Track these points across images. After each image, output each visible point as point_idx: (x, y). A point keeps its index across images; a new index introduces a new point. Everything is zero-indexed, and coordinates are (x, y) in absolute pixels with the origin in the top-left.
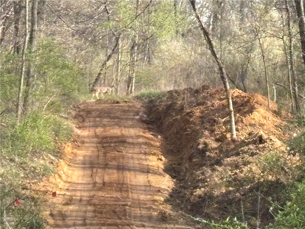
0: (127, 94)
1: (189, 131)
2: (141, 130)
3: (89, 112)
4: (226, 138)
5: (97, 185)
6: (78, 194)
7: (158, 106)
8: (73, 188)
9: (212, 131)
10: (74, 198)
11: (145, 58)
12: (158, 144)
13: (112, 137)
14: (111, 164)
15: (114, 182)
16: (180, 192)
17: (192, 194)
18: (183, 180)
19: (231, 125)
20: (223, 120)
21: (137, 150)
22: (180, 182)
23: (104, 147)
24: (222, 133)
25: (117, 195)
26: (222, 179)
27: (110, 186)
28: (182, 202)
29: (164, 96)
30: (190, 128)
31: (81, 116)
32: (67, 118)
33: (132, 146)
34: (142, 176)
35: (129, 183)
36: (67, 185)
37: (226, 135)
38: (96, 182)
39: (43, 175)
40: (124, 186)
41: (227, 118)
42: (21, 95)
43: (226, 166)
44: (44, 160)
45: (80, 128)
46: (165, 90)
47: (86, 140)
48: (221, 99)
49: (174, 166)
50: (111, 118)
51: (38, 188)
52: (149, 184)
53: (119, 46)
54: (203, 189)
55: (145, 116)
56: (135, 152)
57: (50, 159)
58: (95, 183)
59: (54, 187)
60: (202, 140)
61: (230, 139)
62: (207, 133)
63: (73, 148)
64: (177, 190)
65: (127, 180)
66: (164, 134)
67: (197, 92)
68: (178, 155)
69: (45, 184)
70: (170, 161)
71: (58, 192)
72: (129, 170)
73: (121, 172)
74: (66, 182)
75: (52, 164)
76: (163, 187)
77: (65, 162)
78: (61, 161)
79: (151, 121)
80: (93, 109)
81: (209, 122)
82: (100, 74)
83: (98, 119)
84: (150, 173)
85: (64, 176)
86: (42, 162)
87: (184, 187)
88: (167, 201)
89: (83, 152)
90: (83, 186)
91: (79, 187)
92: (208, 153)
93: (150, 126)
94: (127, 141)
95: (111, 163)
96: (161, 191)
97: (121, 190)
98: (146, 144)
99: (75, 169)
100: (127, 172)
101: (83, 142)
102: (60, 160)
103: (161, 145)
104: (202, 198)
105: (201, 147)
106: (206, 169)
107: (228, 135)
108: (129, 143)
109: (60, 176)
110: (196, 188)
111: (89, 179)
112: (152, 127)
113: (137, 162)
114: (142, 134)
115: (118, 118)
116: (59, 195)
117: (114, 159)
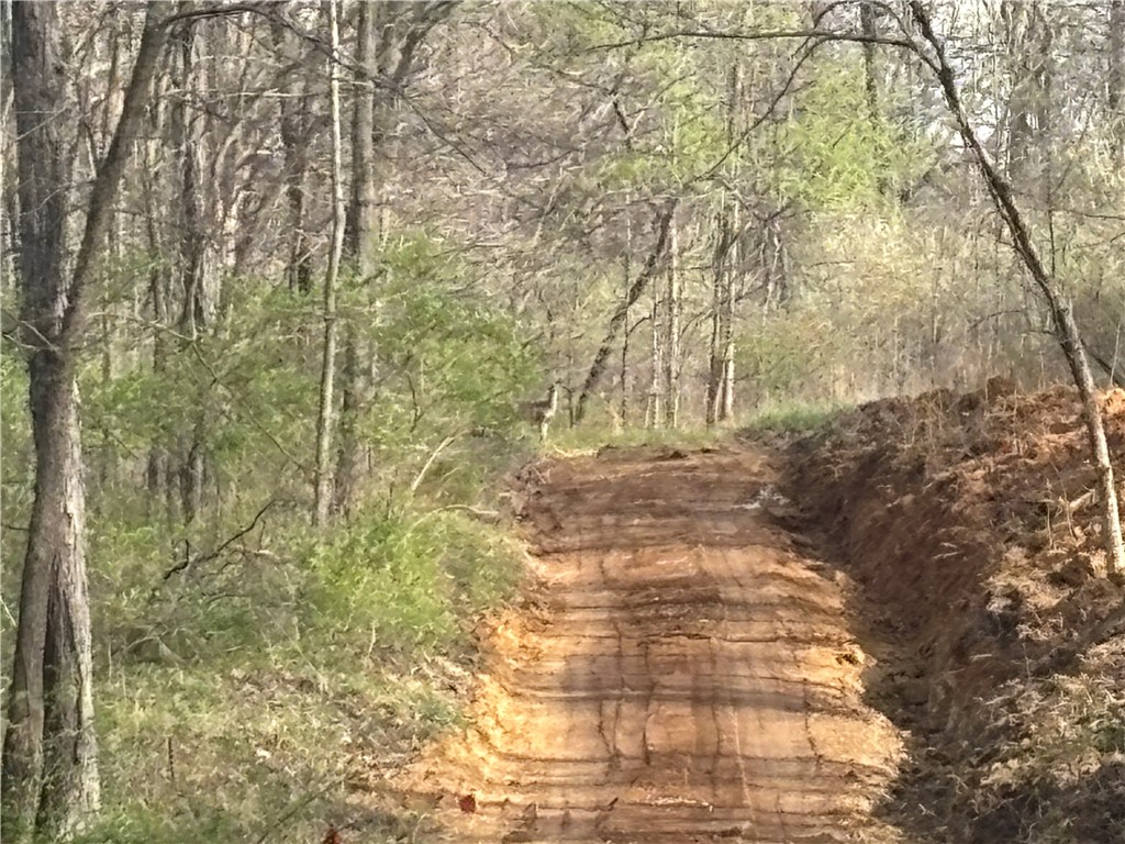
0: (710, 421)
1: (950, 550)
2: (770, 551)
3: (574, 495)
4: (1091, 571)
5: (624, 764)
6: (556, 798)
7: (827, 461)
8: (533, 779)
9: (1035, 548)
10: (540, 813)
11: (771, 287)
12: (836, 603)
13: (666, 585)
14: (667, 684)
15: (684, 749)
16: (930, 777)
17: (974, 782)
18: (936, 731)
19: (1106, 523)
20: (1075, 504)
21: (760, 628)
22: (928, 739)
23: (638, 621)
24: (1073, 552)
25: (701, 796)
26: (1084, 721)
27: (669, 766)
28: (940, 812)
29: (847, 424)
30: (951, 539)
31: (547, 510)
32: (495, 522)
33: (742, 615)
34: (787, 723)
35: (739, 752)
36: (513, 766)
37: (1087, 560)
38: (618, 754)
39: (424, 735)
40: (722, 762)
41: (1088, 497)
42: (326, 443)
43: (1095, 673)
44: (424, 677)
45: (542, 554)
46: (849, 402)
47: (571, 598)
48: (1060, 429)
49: (899, 680)
50: (656, 515)
51: (405, 784)
52: (811, 753)
53: (670, 247)
54: (1014, 763)
55: (783, 501)
56: (755, 634)
57: (444, 674)
58: (614, 758)
59: (465, 776)
60: (999, 582)
61: (1103, 574)
62: (1016, 554)
63: (524, 630)
64: (916, 771)
65: (731, 740)
66: (856, 565)
67: (971, 403)
68: (915, 638)
69: (433, 769)
70: (885, 661)
71: (479, 796)
72: (736, 702)
73: (706, 710)
74: (507, 757)
75: (452, 693)
76: (865, 761)
77: (499, 681)
78: (485, 678)
79: (804, 520)
80: (589, 482)
81: (1021, 514)
82: (605, 352)
83: (608, 520)
84: (814, 710)
85: (497, 736)
86: (415, 686)
87: (945, 757)
88: (882, 811)
89: (563, 642)
90: (572, 768)
91: (558, 774)
92: (1024, 630)
93: (801, 538)
94: (722, 596)
95: (665, 680)
96: (862, 777)
97: (712, 779)
98: (792, 603)
99: (537, 706)
100: (730, 710)
101: (560, 608)
102: (481, 676)
103: (848, 604)
104: (1013, 794)
105: (997, 605)
106: (1021, 687)
107: (1098, 561)
108: (731, 604)
109: (484, 737)
110: (987, 759)
111: (593, 742)
112: (809, 541)
113: (762, 672)
114: (772, 567)
115: (683, 512)
116: (484, 805)
117: (680, 663)
